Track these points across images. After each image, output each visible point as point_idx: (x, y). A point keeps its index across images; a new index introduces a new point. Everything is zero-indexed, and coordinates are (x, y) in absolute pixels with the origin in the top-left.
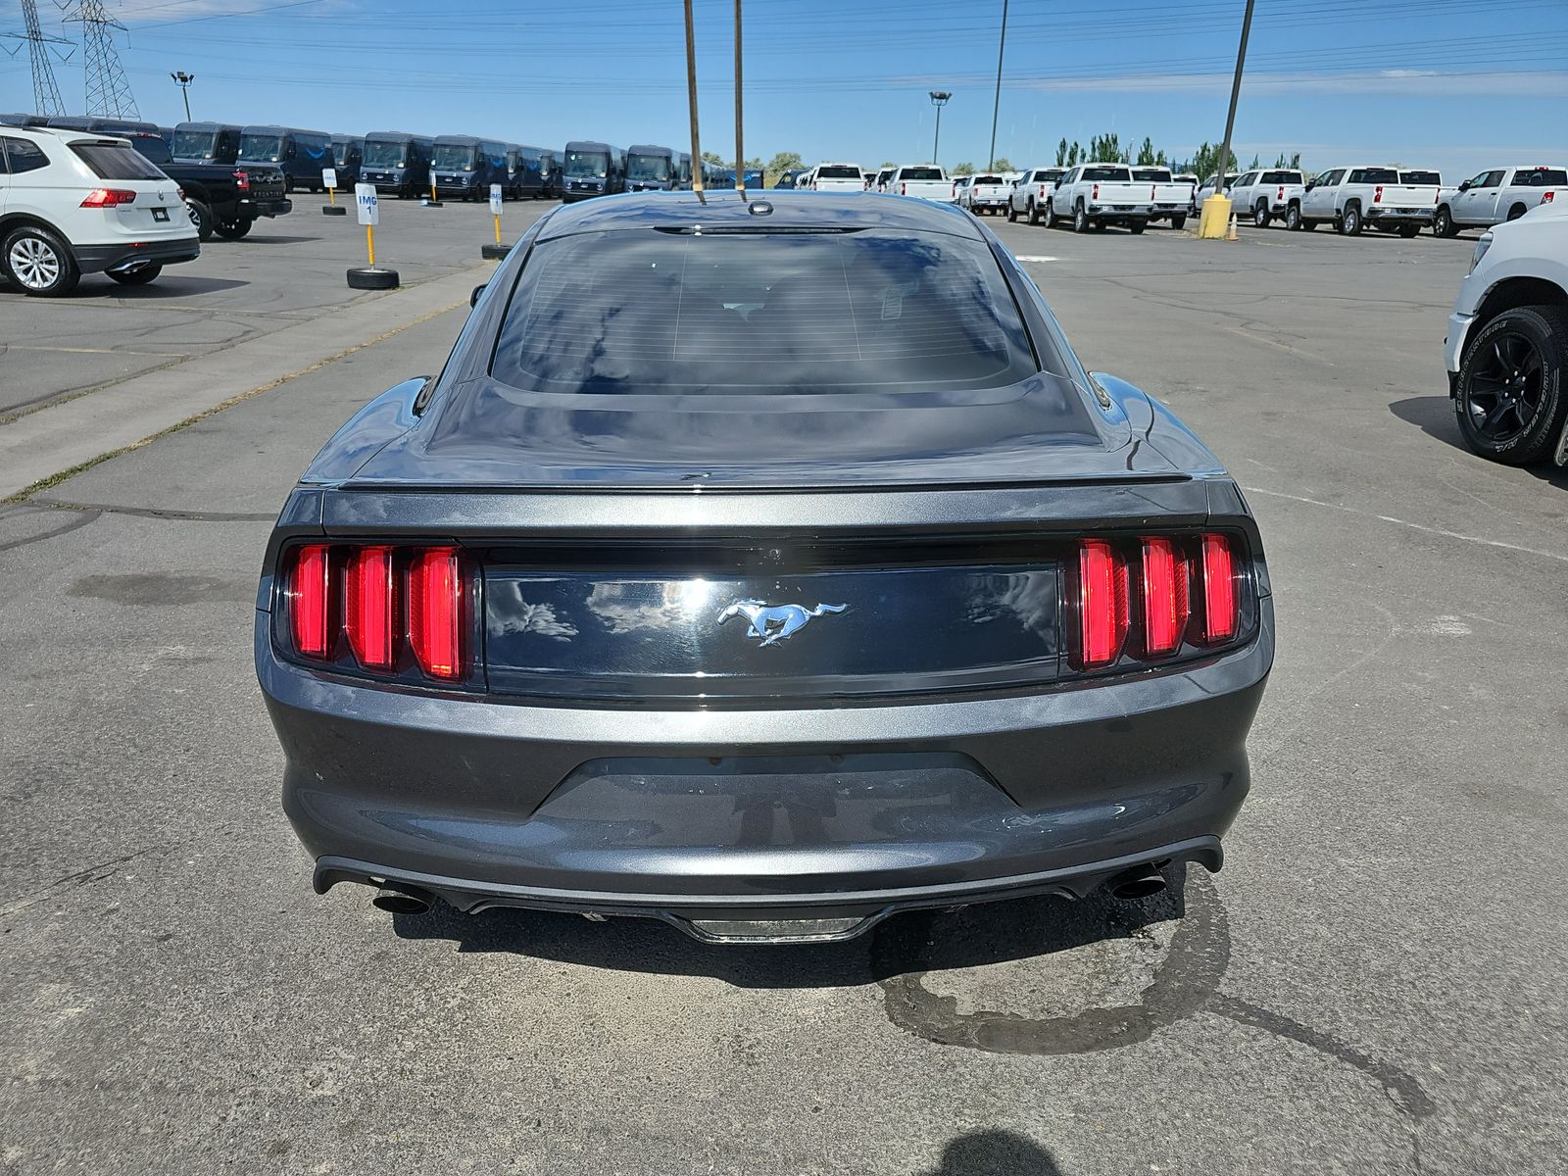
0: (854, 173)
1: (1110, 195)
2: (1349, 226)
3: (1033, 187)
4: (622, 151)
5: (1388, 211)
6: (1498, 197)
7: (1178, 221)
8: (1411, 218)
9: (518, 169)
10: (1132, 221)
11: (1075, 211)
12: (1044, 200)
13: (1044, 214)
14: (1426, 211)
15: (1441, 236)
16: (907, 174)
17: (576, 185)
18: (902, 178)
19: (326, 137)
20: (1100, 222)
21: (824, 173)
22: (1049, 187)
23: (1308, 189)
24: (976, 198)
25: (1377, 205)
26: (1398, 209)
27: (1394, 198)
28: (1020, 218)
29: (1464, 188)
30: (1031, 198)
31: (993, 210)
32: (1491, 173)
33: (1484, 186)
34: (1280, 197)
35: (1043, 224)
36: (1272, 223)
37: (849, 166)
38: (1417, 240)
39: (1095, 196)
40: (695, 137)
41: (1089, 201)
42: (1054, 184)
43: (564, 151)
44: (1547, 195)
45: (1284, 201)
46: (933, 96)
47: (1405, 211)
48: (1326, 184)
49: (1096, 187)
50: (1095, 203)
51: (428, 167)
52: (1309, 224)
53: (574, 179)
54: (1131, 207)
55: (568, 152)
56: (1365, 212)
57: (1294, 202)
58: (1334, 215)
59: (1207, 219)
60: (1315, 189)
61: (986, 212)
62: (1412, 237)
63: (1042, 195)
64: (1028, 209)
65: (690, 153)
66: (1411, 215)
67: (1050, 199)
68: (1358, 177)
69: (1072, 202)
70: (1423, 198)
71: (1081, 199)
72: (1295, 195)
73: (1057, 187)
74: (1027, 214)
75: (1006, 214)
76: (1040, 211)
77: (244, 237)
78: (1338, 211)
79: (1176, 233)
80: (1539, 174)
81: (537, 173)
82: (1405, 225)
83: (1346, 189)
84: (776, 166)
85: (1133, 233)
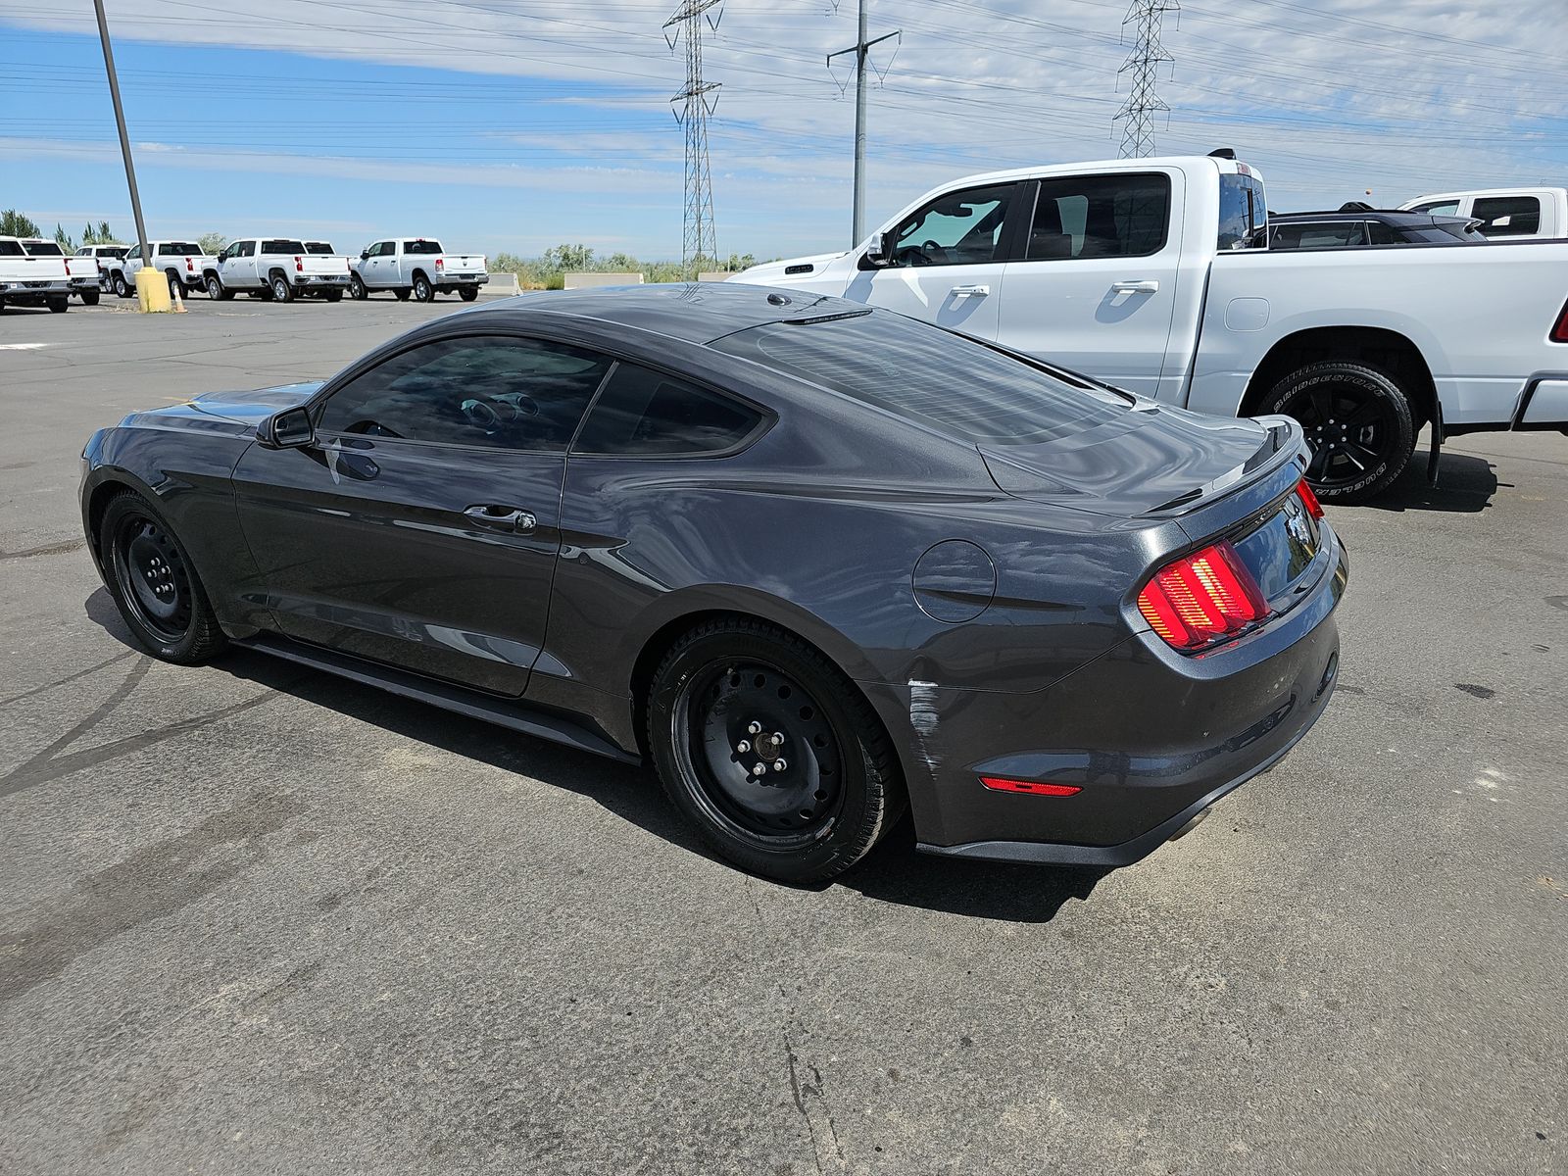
2: (279, 292)
5: (313, 279)
6: (398, 263)
7: (92, 297)
8: (334, 285)
10: (49, 299)
14: (342, 278)
15: (359, 299)
23: (221, 260)
25: (300, 274)
26: (320, 277)
27: (312, 267)
29: (365, 256)
32: (383, 244)
33: (381, 255)
34: (191, 268)
36: (192, 294)
38: (342, 303)
44: (437, 261)
45: (198, 272)
47: (326, 278)
48: (240, 255)
52: (227, 294)
54: (46, 284)
56: (291, 281)
57: (210, 273)
58: (258, 284)
59: (147, 293)
60: (229, 260)
62: (338, 301)
66: (333, 281)
68: (270, 248)
70: (336, 266)
72: (207, 265)
78: (262, 280)
80: (418, 245)
82: (329, 291)
83: (263, 259)
85: (55, 311)
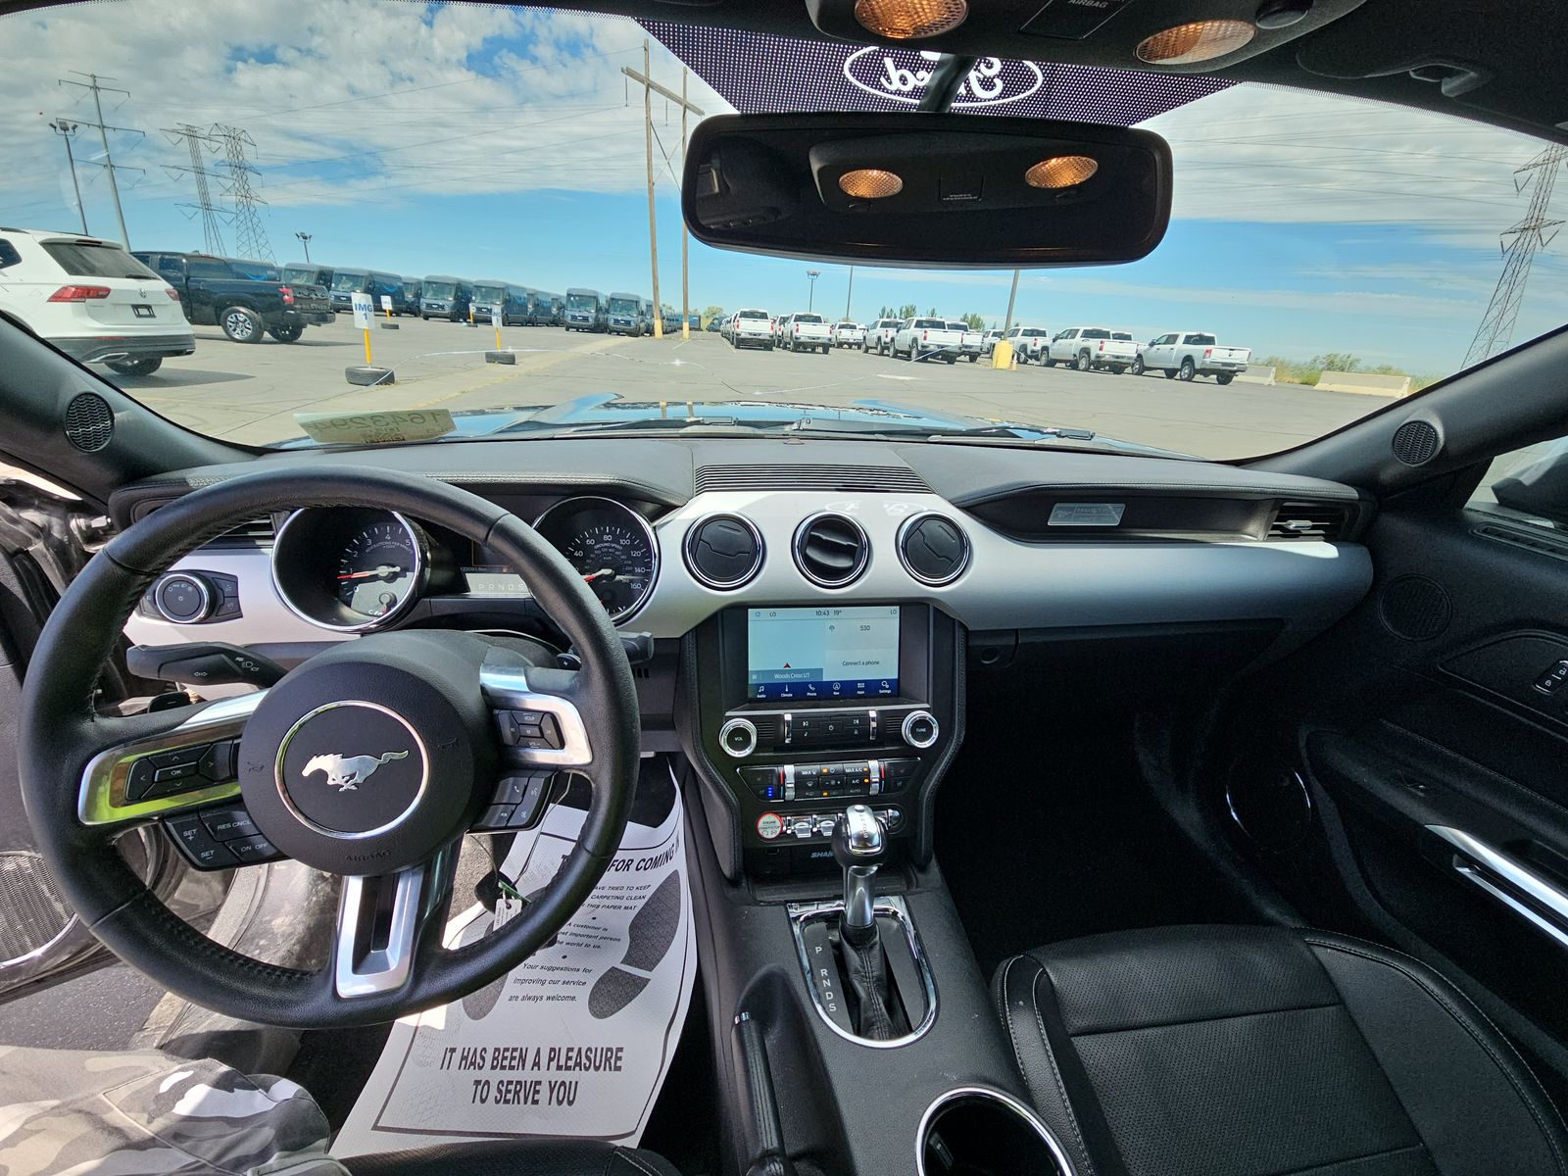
0: (764, 316)
1: (935, 338)
2: (1083, 364)
3: (880, 331)
4: (606, 297)
5: (1107, 357)
6: (1175, 350)
7: (973, 357)
8: (1121, 363)
9: (536, 306)
10: (948, 356)
11: (911, 347)
12: (888, 340)
13: (888, 348)
14: (1129, 358)
15: (1136, 374)
16: (799, 319)
17: (574, 318)
18: (795, 321)
19: (399, 279)
20: (926, 356)
21: (744, 315)
22: (892, 332)
23: (1054, 340)
24: (841, 337)
25: (1100, 353)
26: (1113, 356)
27: (1111, 349)
28: (870, 351)
29: (1152, 344)
30: (879, 338)
31: (850, 345)
32: (1170, 335)
33: (1165, 343)
34: (1035, 345)
35: (888, 355)
36: (1030, 362)
37: (760, 311)
38: (1124, 376)
39: (925, 338)
40: (656, 288)
41: (921, 341)
42: (895, 330)
43: (565, 295)
44: (1207, 351)
45: (1038, 348)
46: (809, 274)
47: (1118, 357)
48: (1066, 338)
49: (926, 332)
50: (925, 343)
51: (469, 300)
52: (1051, 363)
53: (573, 313)
54: (948, 347)
55: (569, 295)
56: (1093, 357)
57: (1045, 349)
58: (1072, 358)
59: (996, 357)
60: (1059, 341)
61: (845, 346)
62: (1121, 374)
63: (887, 336)
64: (877, 344)
65: (652, 300)
66: (1122, 360)
67: (893, 340)
68: (1087, 334)
69: (909, 341)
70: (1128, 350)
71: (915, 340)
72: (1045, 344)
73: (897, 332)
74: (876, 348)
75: (859, 348)
76: (886, 347)
77: (297, 341)
78: (1075, 355)
79: (971, 364)
80: (1198, 338)
81: (549, 311)
82: (1117, 367)
83: (1079, 342)
84: (708, 314)
85: (949, 363)
